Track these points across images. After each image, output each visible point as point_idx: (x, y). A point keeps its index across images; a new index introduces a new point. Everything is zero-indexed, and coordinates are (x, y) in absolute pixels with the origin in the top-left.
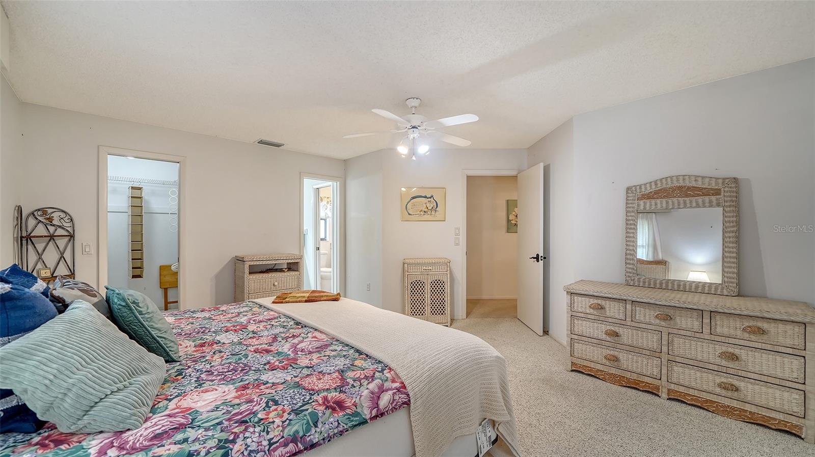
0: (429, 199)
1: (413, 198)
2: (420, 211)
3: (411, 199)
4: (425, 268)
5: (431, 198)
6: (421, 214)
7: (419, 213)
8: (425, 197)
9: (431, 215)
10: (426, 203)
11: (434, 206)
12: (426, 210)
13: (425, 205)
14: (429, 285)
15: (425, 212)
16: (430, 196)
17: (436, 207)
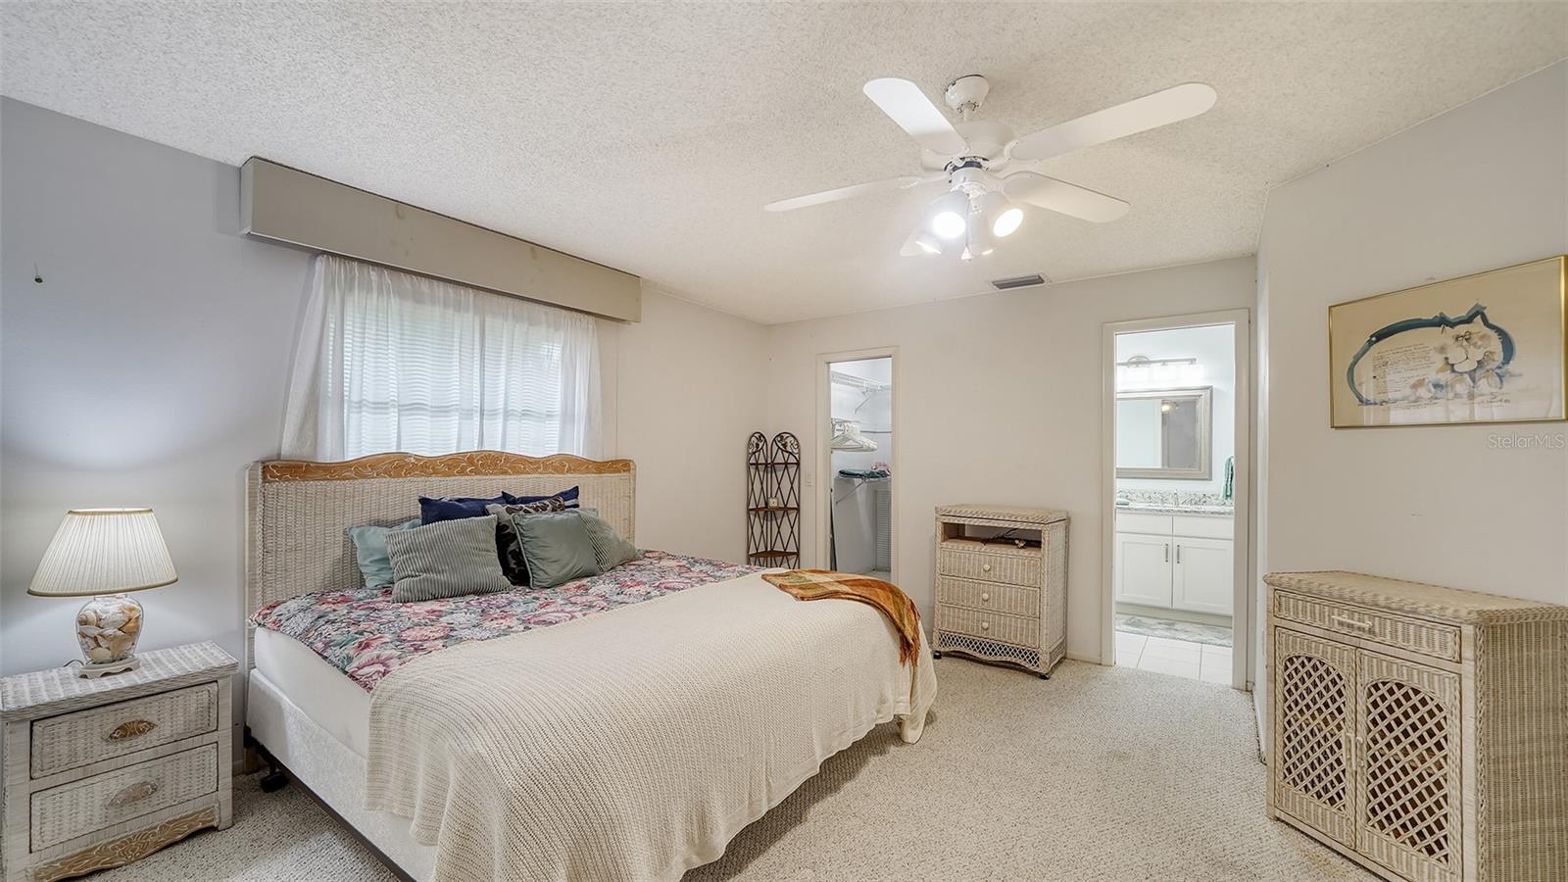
0: (1462, 329)
1: (1381, 336)
2: (1415, 386)
3: (1370, 343)
4: (1345, 618)
5: (1469, 322)
6: (1418, 399)
7: (1407, 393)
8: (1441, 322)
9: (1472, 396)
10: (1442, 349)
11: (1490, 353)
12: (1446, 377)
13: (1438, 358)
14: (1362, 695)
15: (1436, 386)
16: (1463, 314)
17: (1499, 356)
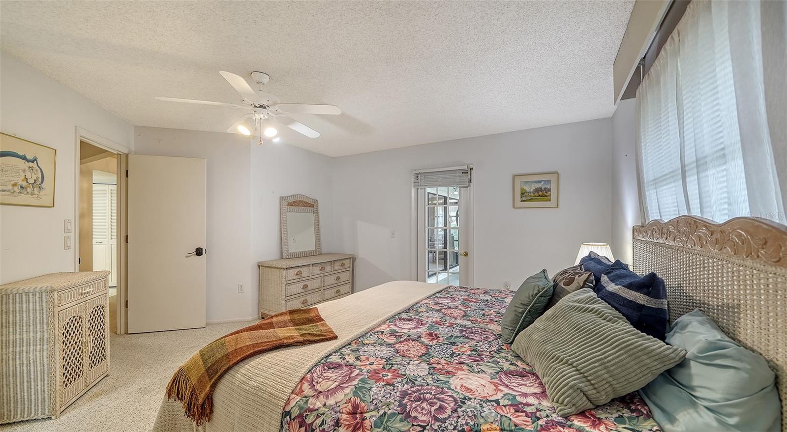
0: (31, 164)
2: (13, 186)
5: (33, 162)
6: (14, 192)
7: (10, 187)
8: (24, 158)
9: (32, 194)
10: (24, 171)
11: (38, 178)
12: (24, 184)
13: (23, 174)
15: (22, 188)
16: (31, 158)
17: (40, 180)
